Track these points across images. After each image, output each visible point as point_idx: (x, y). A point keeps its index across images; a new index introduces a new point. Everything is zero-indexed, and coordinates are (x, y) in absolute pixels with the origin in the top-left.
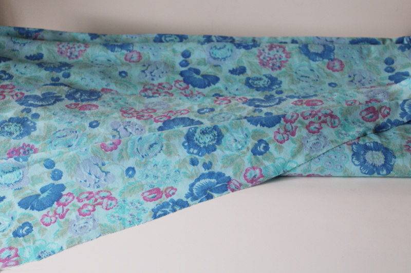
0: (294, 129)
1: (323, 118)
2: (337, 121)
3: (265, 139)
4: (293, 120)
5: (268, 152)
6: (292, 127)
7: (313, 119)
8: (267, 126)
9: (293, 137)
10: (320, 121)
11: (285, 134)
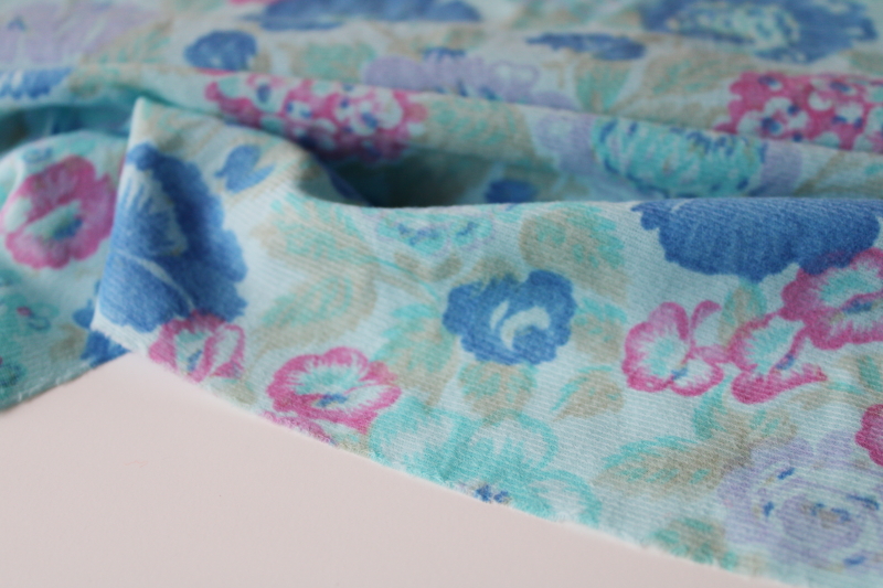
0: (786, 374)
4: (836, 327)
5: (521, 367)
6: (790, 356)
8: (665, 239)
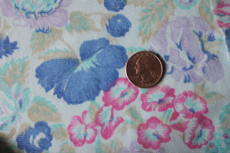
0: (113, 123)
1: (181, 118)
2: (206, 132)
3: (50, 124)
6: (112, 117)
7: (162, 113)
8: (65, 99)
9: (103, 140)
10: (174, 122)
11: (92, 128)
